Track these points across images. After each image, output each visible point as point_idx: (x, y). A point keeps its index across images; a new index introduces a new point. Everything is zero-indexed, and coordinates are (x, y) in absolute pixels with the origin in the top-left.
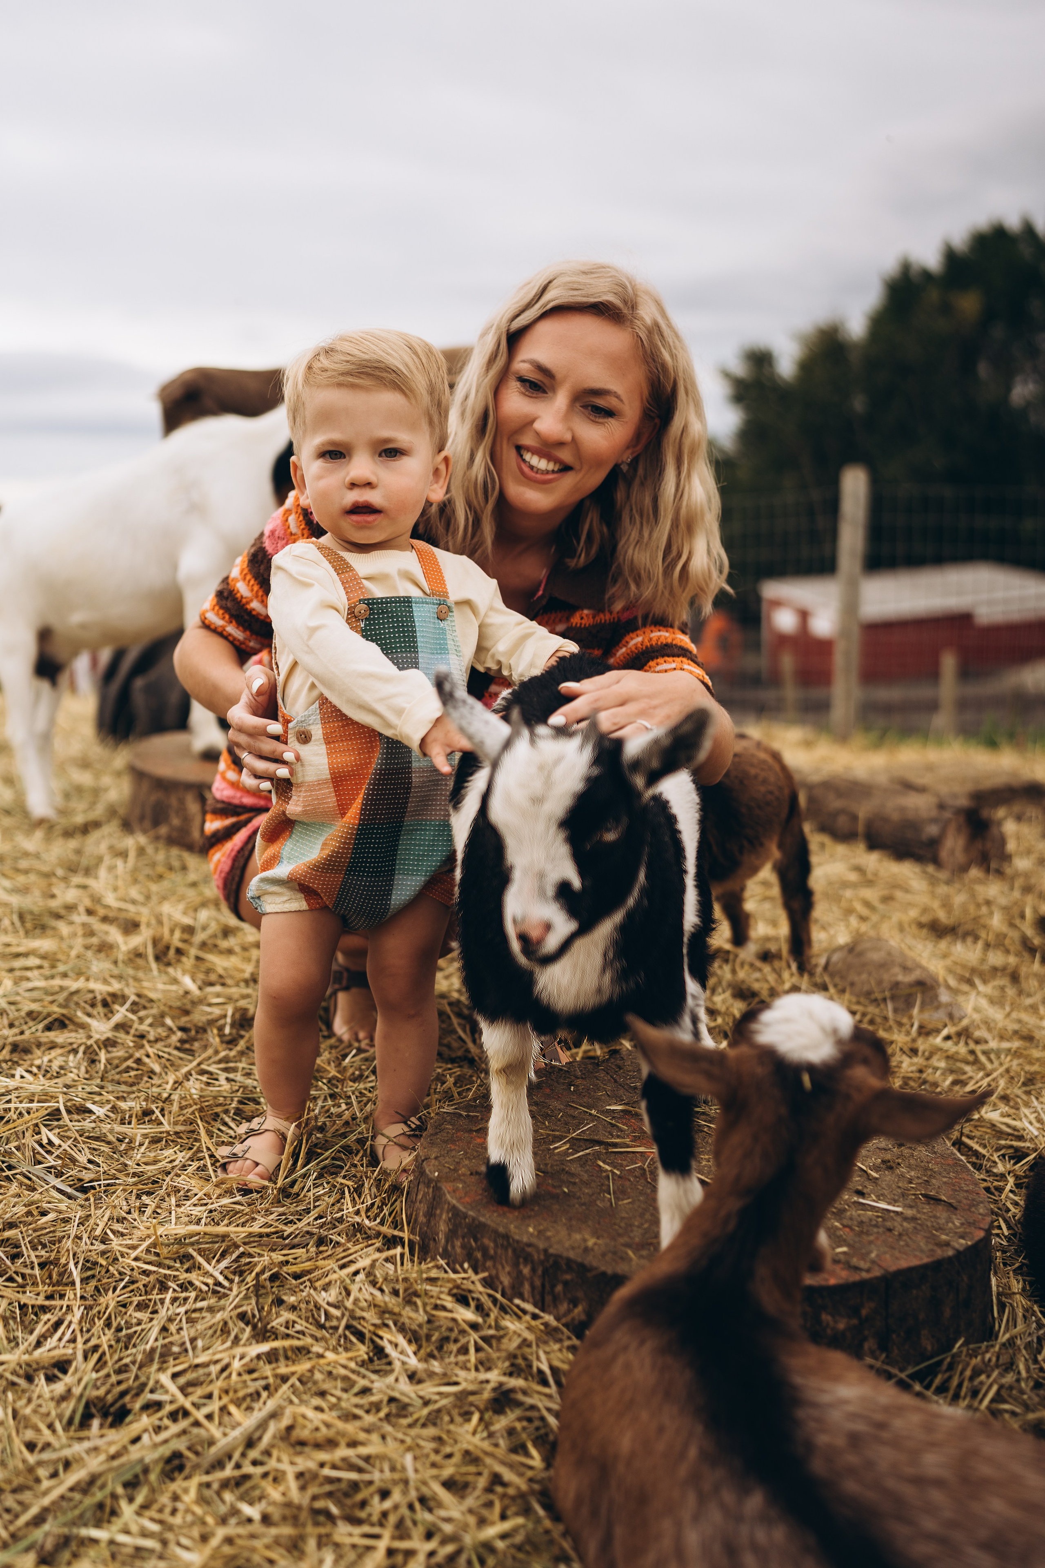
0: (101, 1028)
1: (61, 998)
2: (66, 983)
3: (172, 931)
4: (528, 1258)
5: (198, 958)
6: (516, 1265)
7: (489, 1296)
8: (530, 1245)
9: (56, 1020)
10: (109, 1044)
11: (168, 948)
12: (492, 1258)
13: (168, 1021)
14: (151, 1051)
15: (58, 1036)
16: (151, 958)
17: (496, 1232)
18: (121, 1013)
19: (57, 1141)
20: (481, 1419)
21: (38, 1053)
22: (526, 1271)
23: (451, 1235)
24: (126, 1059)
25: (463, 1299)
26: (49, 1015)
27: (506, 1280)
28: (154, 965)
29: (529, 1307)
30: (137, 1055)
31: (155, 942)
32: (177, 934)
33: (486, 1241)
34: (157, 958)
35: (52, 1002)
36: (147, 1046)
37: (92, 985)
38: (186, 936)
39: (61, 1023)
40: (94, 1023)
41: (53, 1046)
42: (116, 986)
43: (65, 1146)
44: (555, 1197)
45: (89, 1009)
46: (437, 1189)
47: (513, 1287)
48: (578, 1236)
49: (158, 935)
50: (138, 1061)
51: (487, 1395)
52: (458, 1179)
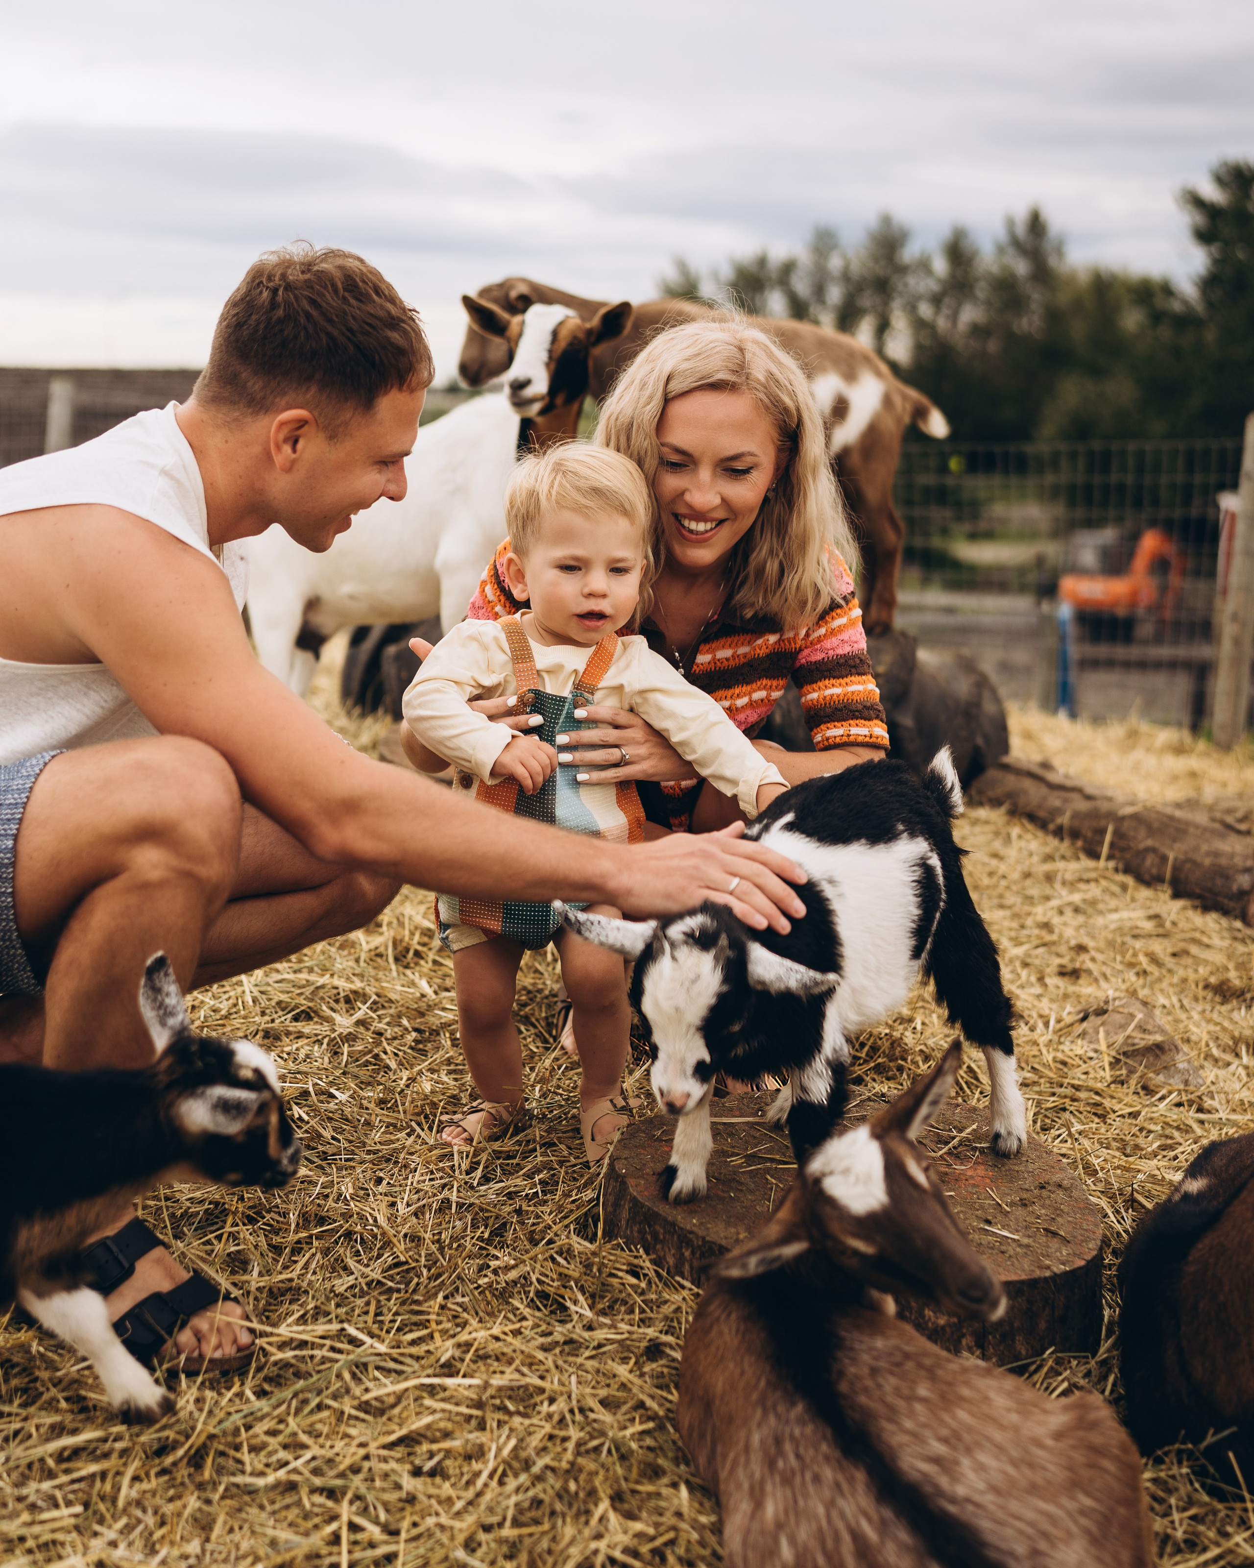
0: (344, 1022)
1: (308, 991)
2: (313, 977)
3: (412, 934)
4: (689, 1243)
5: (435, 962)
6: (679, 1248)
7: (656, 1271)
8: (691, 1232)
9: (302, 1011)
10: (350, 1038)
11: (407, 950)
12: (661, 1242)
13: (405, 1022)
14: (388, 1048)
15: (307, 1028)
16: (391, 959)
17: (665, 1220)
18: (363, 1011)
19: (306, 1118)
20: (636, 1363)
21: (286, 1040)
22: (687, 1254)
23: (631, 1221)
24: (365, 1054)
25: (634, 1272)
26: (296, 1007)
27: (671, 1261)
28: (393, 967)
29: (687, 1284)
30: (376, 1051)
31: (395, 943)
32: (417, 938)
33: (658, 1228)
34: (397, 960)
35: (301, 994)
36: (385, 1044)
37: (336, 982)
38: (426, 939)
39: (306, 1015)
40: (337, 1018)
41: (300, 1036)
42: (358, 985)
43: (312, 1123)
44: (722, 1199)
45: (333, 1004)
46: (624, 1184)
47: (676, 1266)
48: (733, 1230)
49: (399, 938)
50: (376, 1056)
51: (644, 1344)
52: (642, 1177)
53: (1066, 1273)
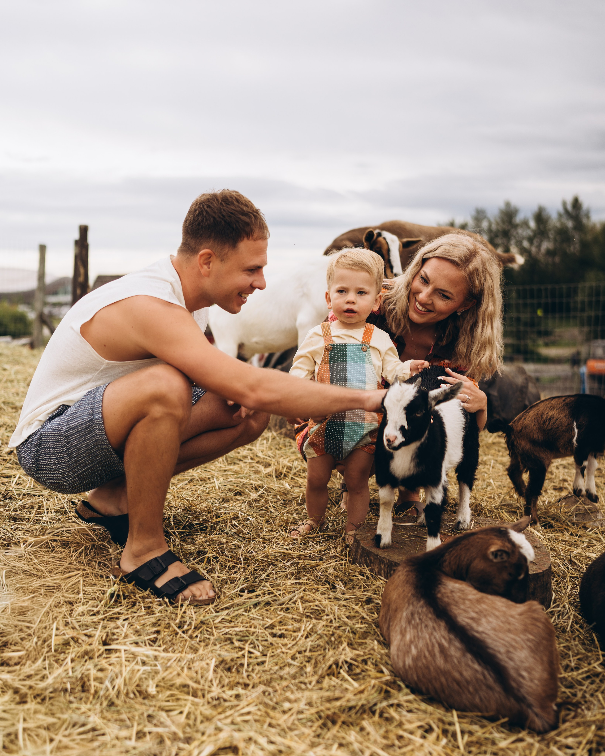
0: (254, 495)
1: (241, 484)
2: (242, 480)
3: (283, 468)
4: (383, 562)
5: (292, 478)
6: (380, 565)
7: (371, 575)
8: (384, 558)
9: (238, 492)
10: (256, 501)
11: (281, 474)
12: (373, 563)
13: (278, 497)
14: (271, 504)
15: (239, 497)
16: (274, 477)
17: (374, 554)
18: (261, 491)
19: (237, 525)
20: (361, 605)
21: (232, 502)
22: (383, 566)
23: (361, 556)
24: (262, 507)
25: (362, 574)
26: (236, 490)
27: (376, 570)
28: (275, 479)
29: (383, 578)
30: (266, 506)
31: (276, 471)
32: (285, 469)
33: (371, 557)
34: (276, 477)
35: (237, 486)
36: (270, 503)
37: (251, 482)
38: (289, 471)
39: (239, 493)
40: (251, 494)
41: (237, 500)
42: (260, 483)
43: (239, 527)
44: (398, 548)
45: (251, 490)
46: (359, 543)
47: (378, 572)
48: (401, 558)
49: (278, 469)
50: (266, 508)
51: (365, 599)
52: (366, 540)
53: (534, 574)
